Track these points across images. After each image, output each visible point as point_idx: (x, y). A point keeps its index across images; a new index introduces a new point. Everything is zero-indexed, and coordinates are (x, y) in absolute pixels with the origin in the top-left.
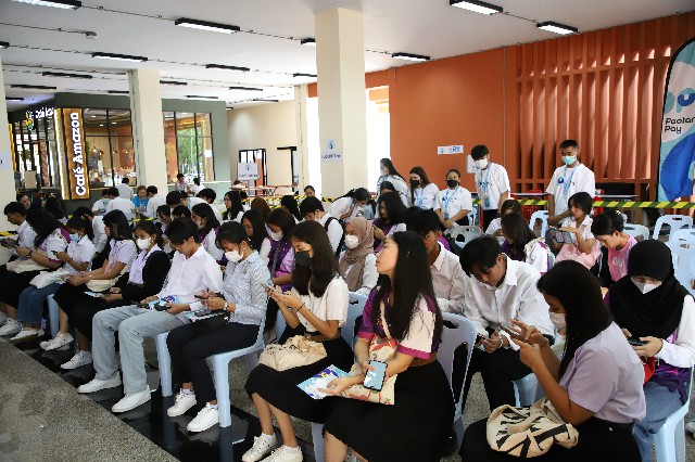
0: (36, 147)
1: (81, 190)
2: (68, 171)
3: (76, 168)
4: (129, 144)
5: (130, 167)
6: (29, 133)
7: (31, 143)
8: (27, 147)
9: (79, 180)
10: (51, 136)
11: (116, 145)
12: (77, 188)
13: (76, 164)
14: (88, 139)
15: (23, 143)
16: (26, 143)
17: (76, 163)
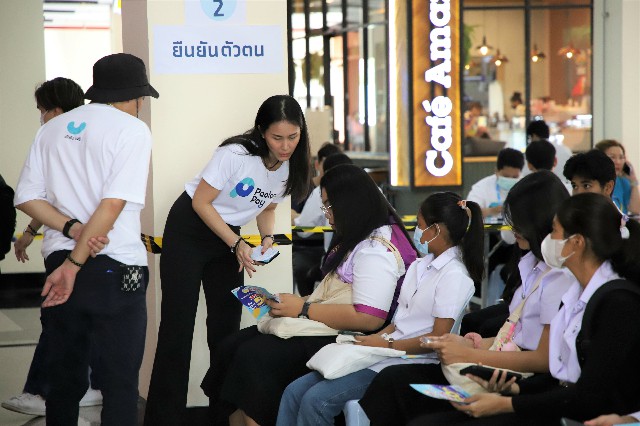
0: (336, 44)
1: (440, 162)
2: (411, 109)
3: (431, 97)
4: (580, 32)
5: (577, 98)
6: (325, 9)
7: (327, 34)
8: (317, 44)
9: (436, 134)
10: (376, 14)
11: (541, 38)
12: (431, 156)
13: (434, 89)
14: (471, 18)
15: (309, 33)
16: (316, 33)
17: (433, 84)
